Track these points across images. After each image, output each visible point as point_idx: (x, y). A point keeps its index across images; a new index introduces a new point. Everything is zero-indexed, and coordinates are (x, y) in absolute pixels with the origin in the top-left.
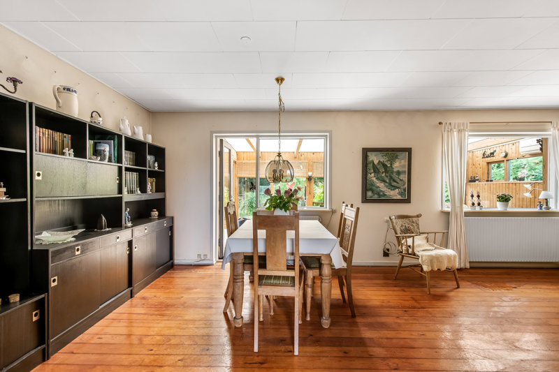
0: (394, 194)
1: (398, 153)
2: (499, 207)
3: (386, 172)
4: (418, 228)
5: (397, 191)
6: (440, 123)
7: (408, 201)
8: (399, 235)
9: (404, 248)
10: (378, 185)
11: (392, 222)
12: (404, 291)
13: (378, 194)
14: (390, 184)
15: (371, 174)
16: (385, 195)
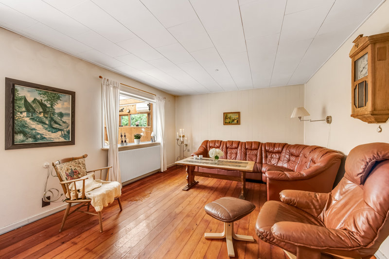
0: (57, 137)
1: (60, 95)
2: (136, 142)
3: (45, 112)
4: (85, 168)
5: (59, 133)
6: (100, 77)
7: (72, 143)
8: (65, 182)
9: (72, 194)
10: (33, 126)
11: (56, 169)
12: (75, 244)
13: (34, 137)
14: (51, 126)
15: (21, 113)
16: (44, 138)
